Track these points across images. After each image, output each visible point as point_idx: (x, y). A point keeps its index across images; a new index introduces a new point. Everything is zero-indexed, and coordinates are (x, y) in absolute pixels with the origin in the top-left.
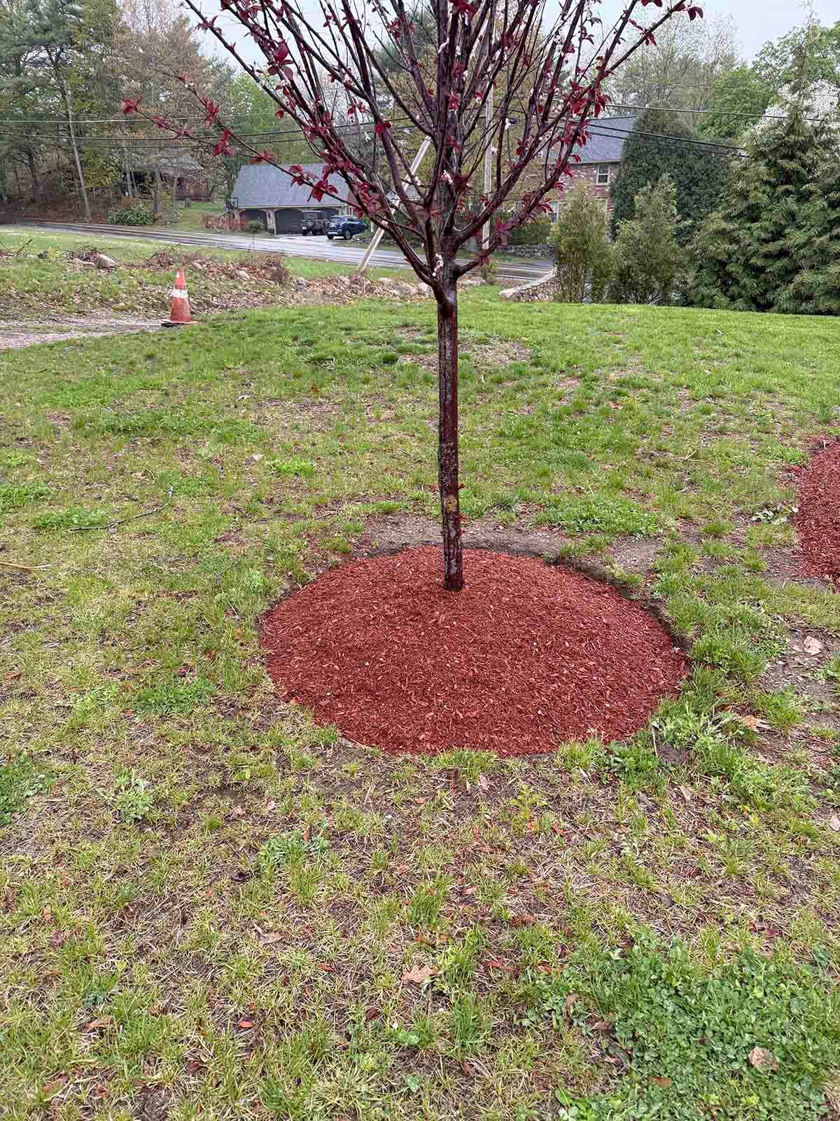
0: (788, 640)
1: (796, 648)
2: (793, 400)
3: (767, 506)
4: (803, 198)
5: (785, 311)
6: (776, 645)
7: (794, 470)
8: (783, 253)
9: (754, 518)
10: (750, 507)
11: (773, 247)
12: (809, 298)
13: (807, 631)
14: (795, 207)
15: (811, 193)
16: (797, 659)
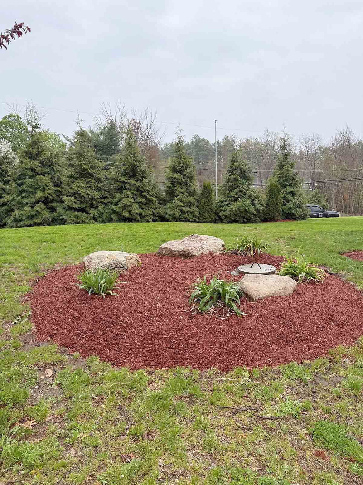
0: (38, 375)
1: (42, 377)
2: (21, 265)
3: (18, 316)
4: (7, 183)
5: (12, 227)
6: (33, 380)
7: (27, 295)
9: (13, 323)
10: (10, 319)
12: (20, 221)
13: (45, 367)
15: (9, 181)
16: (44, 382)
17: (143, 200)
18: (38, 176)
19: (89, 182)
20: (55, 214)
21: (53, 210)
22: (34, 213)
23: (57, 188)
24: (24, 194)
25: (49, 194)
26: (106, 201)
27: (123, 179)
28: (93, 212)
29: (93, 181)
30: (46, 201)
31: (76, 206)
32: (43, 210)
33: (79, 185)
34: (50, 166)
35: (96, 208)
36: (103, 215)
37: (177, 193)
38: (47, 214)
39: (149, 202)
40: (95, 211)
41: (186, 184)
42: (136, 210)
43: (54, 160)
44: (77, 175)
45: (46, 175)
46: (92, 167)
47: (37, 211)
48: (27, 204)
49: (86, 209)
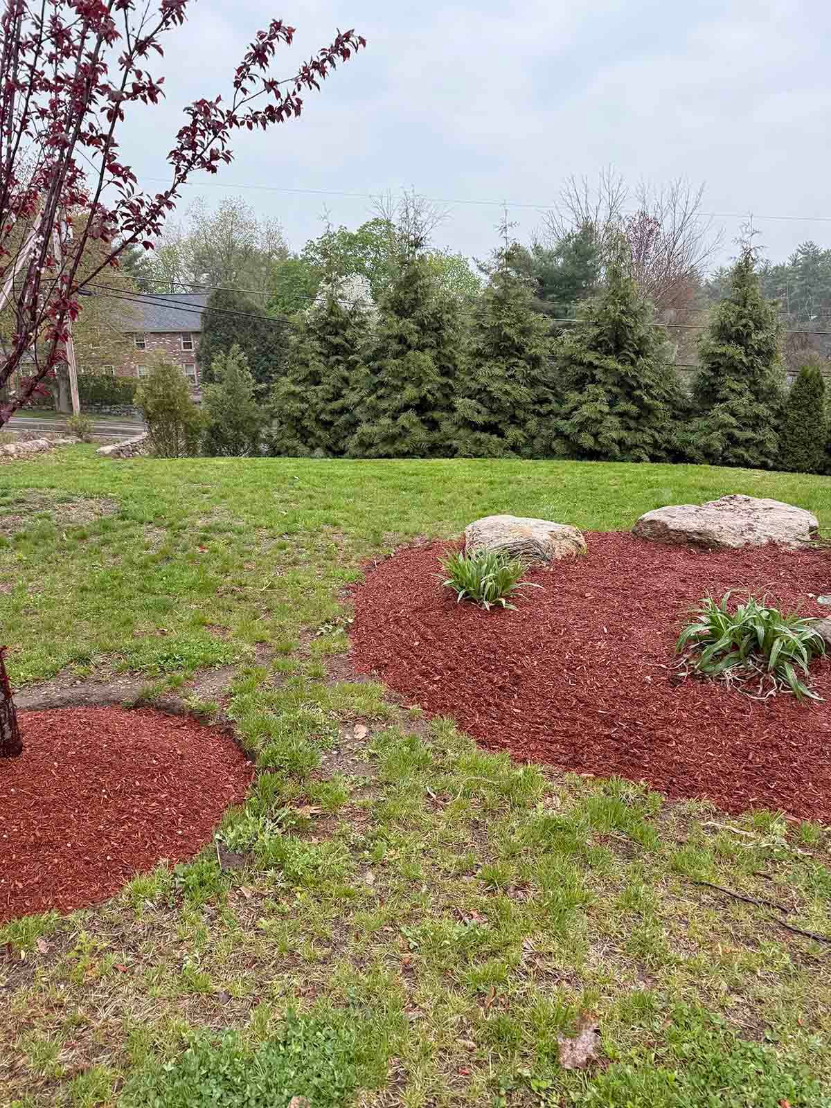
0: (340, 731)
1: (348, 737)
2: (352, 530)
3: (327, 621)
4: (351, 366)
5: (354, 457)
6: (331, 738)
7: (354, 587)
8: (343, 410)
9: (318, 633)
10: (314, 624)
11: (336, 405)
12: (371, 445)
13: (356, 720)
14: (346, 374)
15: (357, 362)
16: (348, 746)
17: (633, 409)
18: (411, 352)
19: (514, 365)
20: (436, 435)
21: (434, 425)
22: (396, 430)
23: (444, 380)
24: (381, 392)
25: (429, 391)
26: (544, 409)
27: (590, 357)
28: (513, 433)
29: (522, 363)
30: (422, 406)
31: (480, 419)
32: (414, 424)
33: (491, 375)
34: (436, 330)
35: (521, 424)
36: (535, 441)
37: (724, 392)
38: (421, 435)
39: (647, 411)
40: (519, 432)
41: (750, 368)
42: (612, 431)
43: (446, 317)
44: (488, 350)
45: (427, 351)
46: (523, 332)
47: (403, 427)
48: (385, 411)
49: (500, 426)
